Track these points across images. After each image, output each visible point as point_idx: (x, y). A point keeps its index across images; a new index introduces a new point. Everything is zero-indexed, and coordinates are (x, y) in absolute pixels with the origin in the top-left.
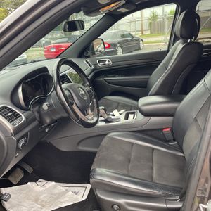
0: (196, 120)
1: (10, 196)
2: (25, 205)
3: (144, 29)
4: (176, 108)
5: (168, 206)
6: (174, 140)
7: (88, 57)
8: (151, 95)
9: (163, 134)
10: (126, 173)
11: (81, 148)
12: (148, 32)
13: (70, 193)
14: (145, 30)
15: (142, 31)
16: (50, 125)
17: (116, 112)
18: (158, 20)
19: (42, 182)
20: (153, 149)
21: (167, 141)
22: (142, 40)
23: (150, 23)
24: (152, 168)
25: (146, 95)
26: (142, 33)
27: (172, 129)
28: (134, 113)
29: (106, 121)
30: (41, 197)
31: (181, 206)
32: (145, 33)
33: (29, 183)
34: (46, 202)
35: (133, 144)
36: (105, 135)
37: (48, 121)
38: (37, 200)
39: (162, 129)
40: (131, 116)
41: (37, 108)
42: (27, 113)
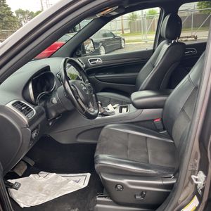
0: (183, 110)
1: (20, 184)
2: (31, 195)
3: (124, 28)
4: (165, 101)
5: (164, 182)
6: (164, 129)
7: (79, 56)
8: (141, 90)
9: (155, 125)
10: (126, 157)
11: (79, 140)
12: (129, 31)
13: (72, 182)
14: (126, 29)
15: (122, 30)
16: (55, 118)
17: (110, 107)
18: (138, 20)
19: (43, 174)
20: (146, 138)
21: (158, 131)
22: (124, 39)
23: (130, 23)
24: (147, 153)
25: (136, 90)
26: (123, 33)
27: (162, 120)
28: (126, 107)
29: (102, 115)
30: (44, 187)
31: (175, 181)
32: (126, 32)
33: (31, 176)
34: (50, 191)
35: (128, 134)
36: (103, 127)
37: (54, 114)
38: (41, 190)
39: (153, 120)
40: (124, 110)
41: (43, 103)
42: (36, 107)
